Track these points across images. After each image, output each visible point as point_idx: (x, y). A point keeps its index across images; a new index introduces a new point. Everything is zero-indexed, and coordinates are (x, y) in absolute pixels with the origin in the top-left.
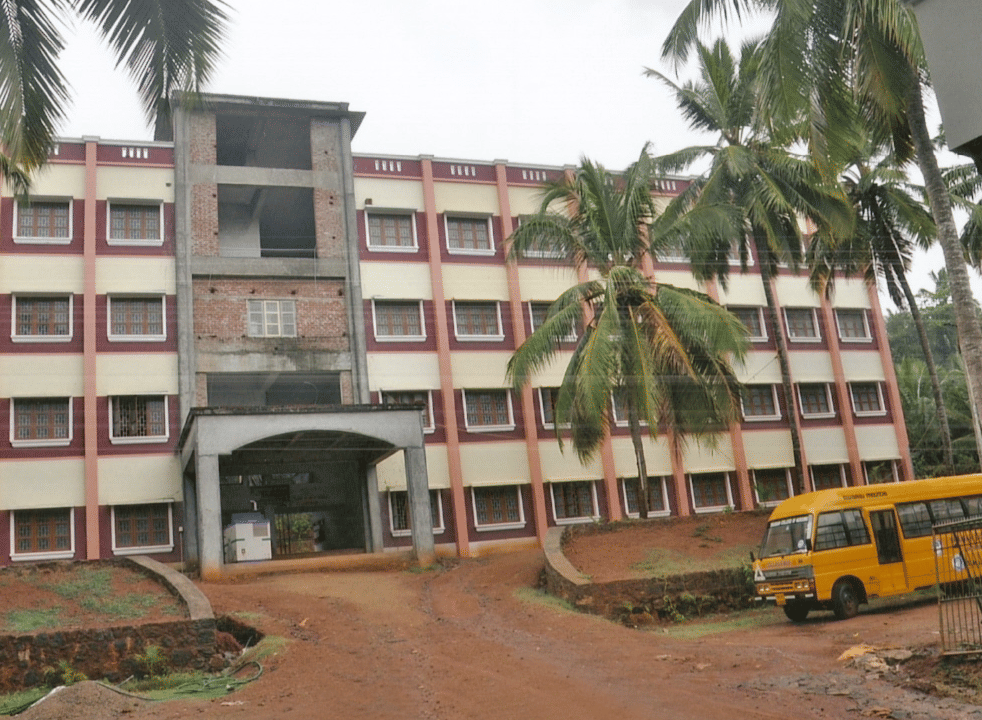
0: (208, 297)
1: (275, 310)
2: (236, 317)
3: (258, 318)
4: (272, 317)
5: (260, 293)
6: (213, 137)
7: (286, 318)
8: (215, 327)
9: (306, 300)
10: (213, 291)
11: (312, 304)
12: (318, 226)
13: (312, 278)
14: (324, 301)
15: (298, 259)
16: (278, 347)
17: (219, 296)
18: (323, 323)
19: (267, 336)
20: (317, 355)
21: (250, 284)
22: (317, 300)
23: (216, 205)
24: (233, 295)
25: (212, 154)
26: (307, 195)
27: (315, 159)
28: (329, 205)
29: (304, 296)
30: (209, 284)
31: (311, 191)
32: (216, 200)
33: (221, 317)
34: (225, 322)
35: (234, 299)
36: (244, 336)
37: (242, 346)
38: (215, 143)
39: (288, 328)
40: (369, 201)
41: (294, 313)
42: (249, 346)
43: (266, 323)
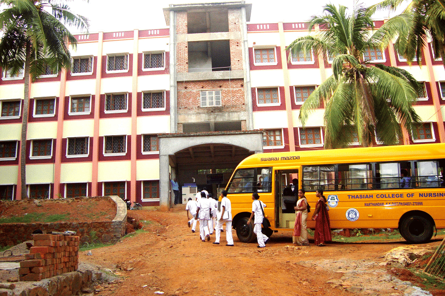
0: (183, 91)
1: (212, 95)
2: (195, 98)
3: (204, 99)
4: (210, 97)
5: (205, 88)
6: (186, 22)
7: (218, 98)
8: (186, 103)
9: (226, 89)
10: (186, 88)
11: (229, 92)
12: (231, 56)
13: (228, 80)
14: (235, 89)
15: (222, 71)
16: (213, 110)
17: (189, 90)
18: (234, 99)
19: (208, 106)
20: (230, 114)
21: (202, 84)
22: (231, 89)
23: (187, 50)
24: (195, 89)
25: (186, 29)
26: (227, 43)
27: (230, 27)
28: (236, 47)
29: (225, 88)
30: (184, 85)
31: (228, 41)
32: (187, 49)
33: (189, 100)
34: (190, 101)
35: (194, 91)
36: (198, 107)
37: (197, 111)
38: (186, 24)
39: (218, 103)
40: (254, 43)
41: (220, 95)
42: (201, 111)
43: (208, 101)
